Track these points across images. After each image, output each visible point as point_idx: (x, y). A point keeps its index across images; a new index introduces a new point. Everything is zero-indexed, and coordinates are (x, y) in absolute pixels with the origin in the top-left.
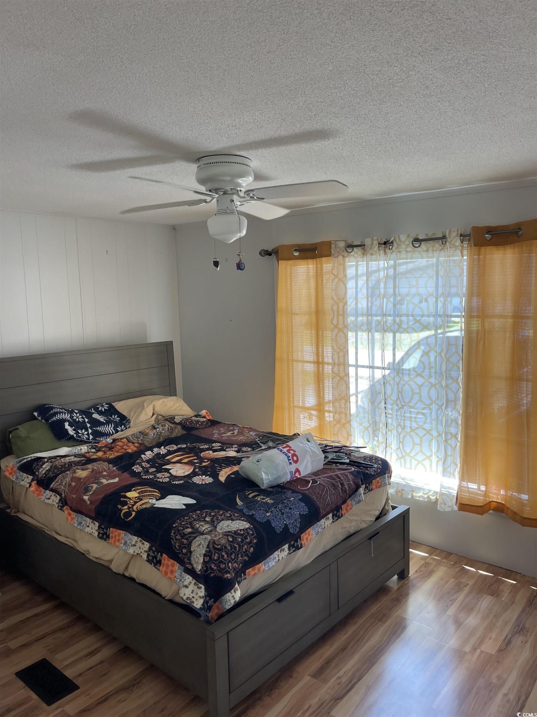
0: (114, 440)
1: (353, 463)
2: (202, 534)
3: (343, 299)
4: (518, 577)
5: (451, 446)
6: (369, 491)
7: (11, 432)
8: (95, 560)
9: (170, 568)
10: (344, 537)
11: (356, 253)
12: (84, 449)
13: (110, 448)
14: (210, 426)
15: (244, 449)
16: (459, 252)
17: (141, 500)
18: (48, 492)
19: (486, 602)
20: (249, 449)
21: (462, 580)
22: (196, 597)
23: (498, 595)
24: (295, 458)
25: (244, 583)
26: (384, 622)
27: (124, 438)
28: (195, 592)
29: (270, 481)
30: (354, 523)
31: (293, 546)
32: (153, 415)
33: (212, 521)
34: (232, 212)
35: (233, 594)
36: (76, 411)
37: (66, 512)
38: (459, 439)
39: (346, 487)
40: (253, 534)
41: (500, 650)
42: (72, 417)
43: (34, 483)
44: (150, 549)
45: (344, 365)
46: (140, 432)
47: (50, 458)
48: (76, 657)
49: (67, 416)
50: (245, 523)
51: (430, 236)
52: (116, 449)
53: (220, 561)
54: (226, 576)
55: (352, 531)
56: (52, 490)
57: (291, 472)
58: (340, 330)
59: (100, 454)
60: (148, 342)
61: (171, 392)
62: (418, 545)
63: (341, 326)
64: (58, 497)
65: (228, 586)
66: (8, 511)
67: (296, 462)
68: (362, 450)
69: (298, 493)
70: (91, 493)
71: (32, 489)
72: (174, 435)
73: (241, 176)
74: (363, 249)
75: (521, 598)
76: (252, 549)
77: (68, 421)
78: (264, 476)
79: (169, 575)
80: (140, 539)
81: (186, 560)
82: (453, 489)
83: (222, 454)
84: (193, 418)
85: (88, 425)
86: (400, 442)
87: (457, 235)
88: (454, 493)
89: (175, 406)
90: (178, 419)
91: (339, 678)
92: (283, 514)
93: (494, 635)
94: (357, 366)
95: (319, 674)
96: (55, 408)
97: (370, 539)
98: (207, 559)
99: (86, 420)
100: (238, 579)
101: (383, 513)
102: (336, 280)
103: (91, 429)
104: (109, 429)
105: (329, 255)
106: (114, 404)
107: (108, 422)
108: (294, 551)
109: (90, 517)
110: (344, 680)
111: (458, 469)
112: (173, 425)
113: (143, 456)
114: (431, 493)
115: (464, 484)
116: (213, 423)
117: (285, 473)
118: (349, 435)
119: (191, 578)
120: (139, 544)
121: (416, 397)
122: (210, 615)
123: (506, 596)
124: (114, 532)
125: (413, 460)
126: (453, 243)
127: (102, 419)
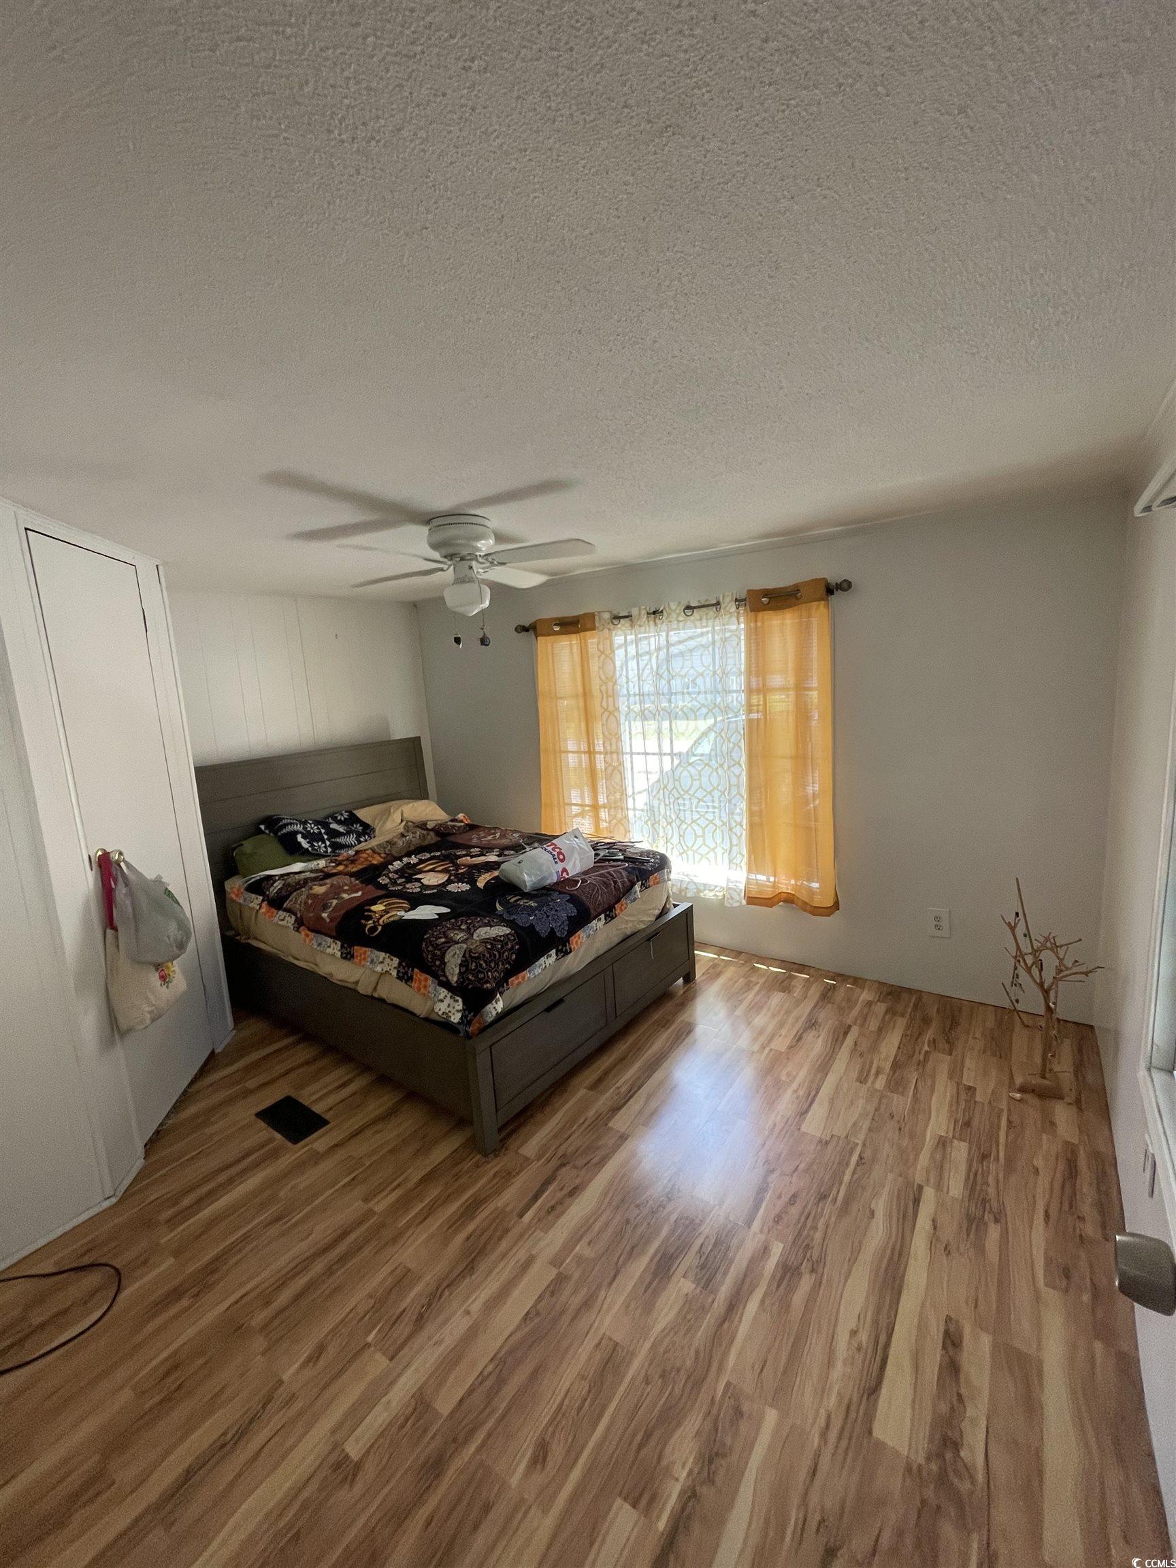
0: (357, 852)
1: (627, 859)
2: (457, 943)
3: (612, 677)
4: (812, 971)
5: (736, 835)
6: (646, 888)
7: (234, 849)
8: (339, 983)
9: (423, 983)
10: (620, 940)
11: (623, 625)
12: (322, 863)
13: (352, 860)
14: (467, 831)
15: (507, 852)
16: (734, 619)
17: (388, 913)
18: (281, 912)
19: (777, 998)
20: (512, 852)
21: (753, 979)
22: (453, 1011)
23: (789, 992)
24: (561, 857)
25: (507, 993)
26: (668, 1028)
27: (367, 850)
28: (451, 1007)
29: (534, 883)
30: (630, 925)
31: (561, 951)
32: (402, 821)
33: (468, 928)
34: (471, 581)
35: (495, 1005)
36: (311, 822)
37: (303, 933)
38: (744, 827)
39: (620, 884)
40: (514, 940)
41: (790, 1047)
42: (305, 828)
43: (264, 904)
44: (400, 964)
45: (617, 753)
46: (387, 842)
47: (282, 876)
48: (325, 1091)
49: (299, 828)
50: (505, 928)
51: (703, 603)
52: (359, 862)
53: (478, 970)
54: (485, 986)
55: (629, 932)
56: (286, 910)
57: (557, 872)
58: (611, 713)
59: (341, 868)
60: (392, 738)
61: (422, 795)
62: (705, 946)
63: (611, 709)
64: (294, 918)
65: (489, 997)
66: (238, 938)
67: (562, 861)
68: (637, 845)
69: (566, 894)
70: (331, 909)
71: (263, 910)
72: (426, 843)
73: (478, 538)
74: (631, 620)
75: (815, 992)
76: (514, 956)
77: (301, 833)
78: (526, 877)
79: (422, 990)
80: (388, 955)
81: (440, 973)
82: (740, 882)
83: (482, 859)
84: (449, 823)
85: (326, 837)
86: (680, 836)
87: (732, 600)
88: (742, 887)
89: (427, 811)
90: (430, 825)
91: (618, 1088)
92: (548, 916)
93: (784, 1032)
94: (632, 754)
95: (595, 1086)
96: (284, 819)
97: (649, 940)
98: (463, 969)
99: (323, 831)
100: (500, 990)
101: (664, 911)
102: (603, 656)
103: (329, 840)
104: (351, 839)
105: (594, 628)
106: (355, 812)
107: (349, 833)
108: (563, 957)
109: (331, 937)
110: (623, 1089)
111: (745, 860)
112: (425, 832)
113: (390, 867)
114: (717, 889)
115: (752, 876)
116: (472, 827)
117: (551, 874)
118: (627, 831)
119: (446, 992)
120: (388, 960)
121: (696, 784)
122: (470, 1030)
123: (797, 992)
124: (358, 950)
125: (696, 854)
126: (727, 608)
127: (341, 829)
